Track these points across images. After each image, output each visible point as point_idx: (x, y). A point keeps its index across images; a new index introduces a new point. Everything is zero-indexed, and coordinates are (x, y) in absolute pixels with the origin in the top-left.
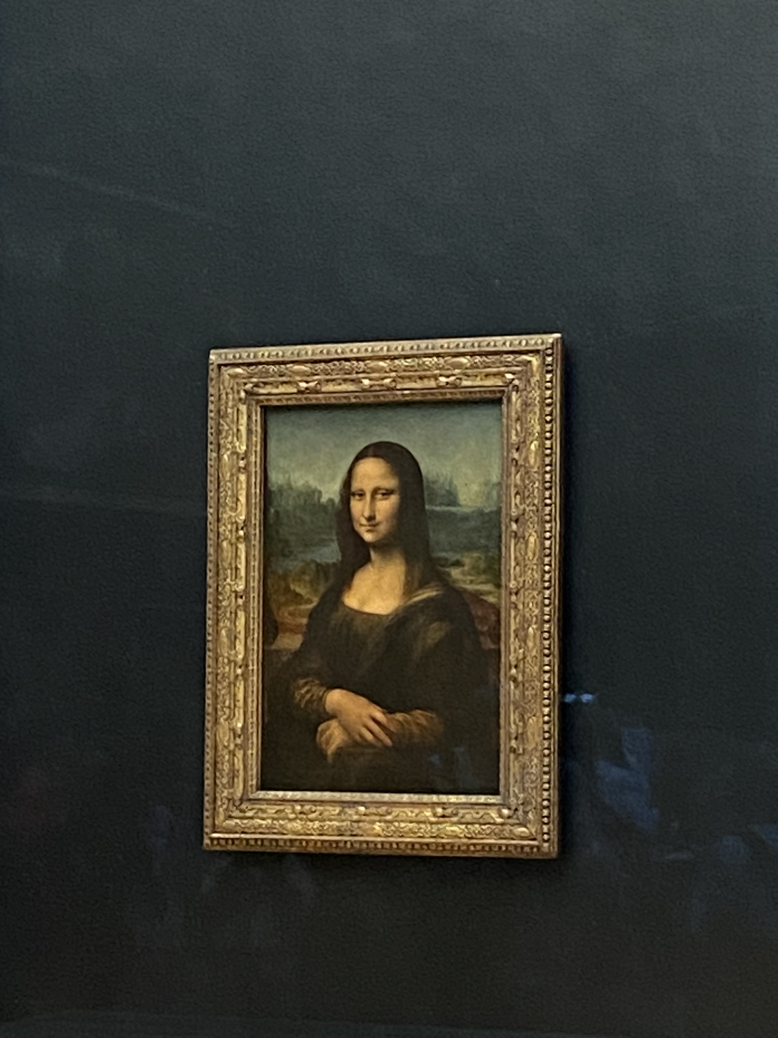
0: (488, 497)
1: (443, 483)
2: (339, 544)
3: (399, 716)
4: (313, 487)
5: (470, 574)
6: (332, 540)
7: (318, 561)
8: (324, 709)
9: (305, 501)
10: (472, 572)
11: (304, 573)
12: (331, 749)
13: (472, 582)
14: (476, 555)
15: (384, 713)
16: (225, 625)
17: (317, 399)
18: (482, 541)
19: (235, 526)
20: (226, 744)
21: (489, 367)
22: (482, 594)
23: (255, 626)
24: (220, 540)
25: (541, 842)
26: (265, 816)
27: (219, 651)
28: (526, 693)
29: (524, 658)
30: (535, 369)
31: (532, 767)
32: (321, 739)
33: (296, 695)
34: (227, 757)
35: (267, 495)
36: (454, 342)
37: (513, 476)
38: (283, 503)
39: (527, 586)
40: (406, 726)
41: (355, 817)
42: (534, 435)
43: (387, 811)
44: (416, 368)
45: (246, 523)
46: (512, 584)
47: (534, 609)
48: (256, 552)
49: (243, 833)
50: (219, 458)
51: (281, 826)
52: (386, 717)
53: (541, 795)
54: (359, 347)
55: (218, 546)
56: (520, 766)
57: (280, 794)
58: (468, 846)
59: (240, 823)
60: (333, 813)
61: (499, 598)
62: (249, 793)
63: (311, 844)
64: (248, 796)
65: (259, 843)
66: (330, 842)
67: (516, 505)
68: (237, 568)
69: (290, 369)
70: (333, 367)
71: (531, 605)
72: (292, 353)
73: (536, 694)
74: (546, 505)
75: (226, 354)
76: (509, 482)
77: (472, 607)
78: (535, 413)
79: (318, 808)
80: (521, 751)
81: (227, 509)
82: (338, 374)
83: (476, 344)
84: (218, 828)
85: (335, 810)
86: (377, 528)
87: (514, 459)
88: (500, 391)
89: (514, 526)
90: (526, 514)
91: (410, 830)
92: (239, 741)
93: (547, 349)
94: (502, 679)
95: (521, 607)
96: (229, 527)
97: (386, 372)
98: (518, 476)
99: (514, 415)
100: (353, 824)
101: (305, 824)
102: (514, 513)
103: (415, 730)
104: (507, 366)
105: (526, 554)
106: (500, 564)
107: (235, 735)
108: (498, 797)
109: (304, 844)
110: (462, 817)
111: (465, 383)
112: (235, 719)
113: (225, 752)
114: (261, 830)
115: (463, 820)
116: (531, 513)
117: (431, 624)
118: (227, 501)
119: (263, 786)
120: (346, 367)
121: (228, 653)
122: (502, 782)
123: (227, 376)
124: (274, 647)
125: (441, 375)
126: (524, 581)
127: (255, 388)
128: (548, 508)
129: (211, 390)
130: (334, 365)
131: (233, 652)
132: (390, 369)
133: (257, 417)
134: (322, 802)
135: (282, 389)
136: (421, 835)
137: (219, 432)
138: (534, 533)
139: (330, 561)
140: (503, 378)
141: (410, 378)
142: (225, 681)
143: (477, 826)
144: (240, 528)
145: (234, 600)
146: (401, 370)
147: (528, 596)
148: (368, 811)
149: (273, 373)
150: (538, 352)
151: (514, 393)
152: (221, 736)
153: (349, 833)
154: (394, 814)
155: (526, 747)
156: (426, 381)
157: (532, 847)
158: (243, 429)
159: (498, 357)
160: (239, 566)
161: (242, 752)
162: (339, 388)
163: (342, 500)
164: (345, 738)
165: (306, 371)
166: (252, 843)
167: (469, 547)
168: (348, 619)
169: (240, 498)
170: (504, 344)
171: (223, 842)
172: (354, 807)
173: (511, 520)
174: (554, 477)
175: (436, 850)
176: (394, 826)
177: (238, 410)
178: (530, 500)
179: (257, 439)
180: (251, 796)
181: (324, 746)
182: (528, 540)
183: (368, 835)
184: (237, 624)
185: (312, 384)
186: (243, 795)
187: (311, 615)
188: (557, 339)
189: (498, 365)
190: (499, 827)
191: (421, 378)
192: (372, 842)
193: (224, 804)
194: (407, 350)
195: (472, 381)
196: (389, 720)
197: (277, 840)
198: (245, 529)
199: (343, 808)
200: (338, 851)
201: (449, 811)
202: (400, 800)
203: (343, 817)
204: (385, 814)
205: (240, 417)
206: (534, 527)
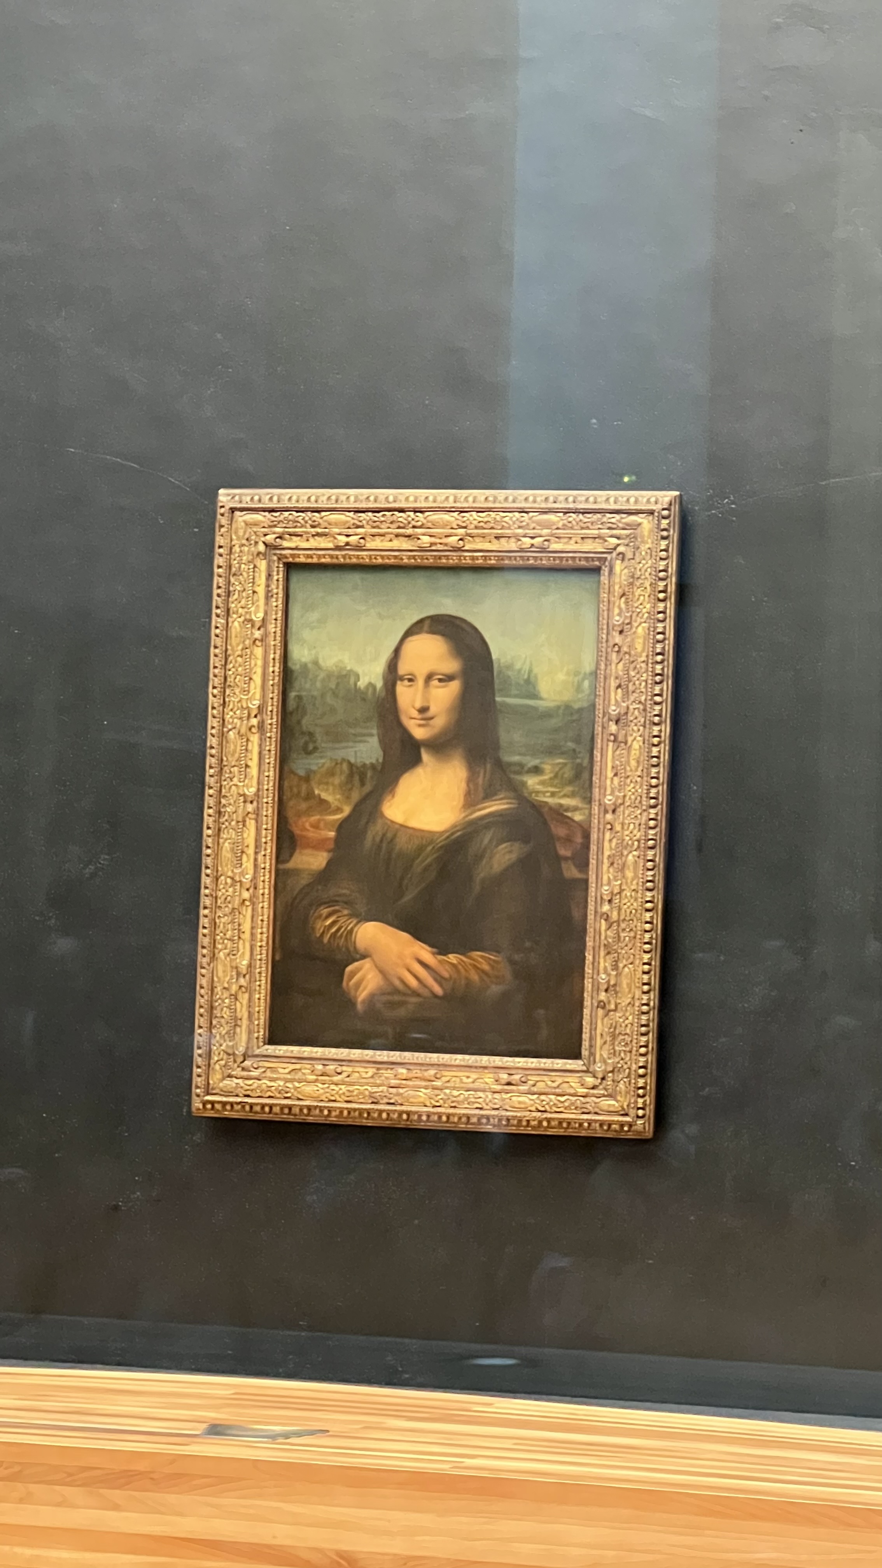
0: (579, 688)
1: (519, 671)
2: (382, 742)
3: (453, 958)
4: (348, 668)
5: (551, 786)
6: (372, 735)
7: (353, 760)
8: (355, 948)
9: (338, 684)
10: (556, 781)
11: (331, 773)
12: (362, 996)
13: (553, 794)
14: (561, 761)
15: (434, 954)
16: (229, 836)
17: (358, 557)
18: (571, 745)
19: (246, 712)
20: (226, 985)
21: (588, 528)
22: (567, 810)
23: (269, 837)
24: (225, 730)
25: (635, 1119)
26: (275, 1076)
27: (220, 869)
28: (622, 935)
29: (620, 893)
30: (646, 533)
31: (626, 1026)
32: (349, 984)
33: (318, 927)
34: (227, 1001)
35: (287, 675)
36: (541, 495)
37: (613, 666)
38: (308, 686)
39: (627, 804)
40: (462, 971)
41: (394, 1082)
42: (643, 615)
43: (436, 1073)
44: (492, 525)
45: (261, 709)
46: (609, 800)
47: (635, 832)
48: (272, 746)
49: (248, 1096)
50: (227, 626)
51: (296, 1088)
52: (436, 958)
53: (637, 1062)
54: (417, 495)
55: (222, 735)
56: (611, 1025)
57: (295, 1050)
58: (540, 1122)
59: (242, 1085)
60: (364, 1075)
61: (590, 814)
62: (255, 1048)
63: (334, 1114)
64: (254, 1051)
65: (267, 1109)
66: (361, 1111)
67: (616, 700)
68: (247, 766)
69: (325, 518)
70: (382, 519)
71: (632, 826)
72: (329, 498)
73: (635, 937)
74: (656, 703)
75: (240, 495)
76: (608, 671)
77: (552, 826)
78: (646, 588)
79: (344, 1068)
80: (613, 1007)
81: (237, 691)
82: (389, 528)
83: (571, 499)
84: (213, 1089)
85: (367, 1072)
86: (431, 722)
87: (617, 644)
88: (599, 559)
89: (613, 728)
90: (629, 714)
91: (466, 1099)
92: (242, 981)
93: (664, 509)
94: (591, 917)
95: (618, 827)
96: (238, 712)
97: (452, 528)
98: (620, 666)
99: (617, 587)
100: (391, 1090)
101: (328, 1087)
102: (613, 710)
103: (475, 977)
104: (609, 528)
105: (628, 762)
106: (591, 775)
107: (238, 974)
108: (580, 1062)
109: (326, 1112)
110: (534, 1085)
111: (555, 546)
112: (240, 953)
113: (226, 994)
114: (269, 1094)
115: (535, 1089)
116: (636, 712)
117: (497, 846)
118: (237, 680)
119: (273, 1039)
120: (400, 519)
121: (233, 871)
122: (585, 1044)
123: (243, 524)
124: (291, 865)
125: (525, 536)
126: (624, 796)
127: (278, 540)
128: (658, 708)
129: (219, 540)
130: (384, 515)
131: (237, 871)
132: (458, 525)
133: (279, 576)
134: (350, 1061)
135: (313, 543)
136: (480, 1106)
137: (229, 594)
138: (639, 738)
139: (368, 762)
140: (606, 543)
141: (483, 537)
142: (227, 906)
143: (553, 1097)
144: (253, 715)
145: (242, 804)
146: (473, 526)
147: (629, 816)
148: (411, 1075)
149: (302, 522)
150: (652, 513)
151: (618, 562)
152: (220, 974)
153: (387, 1101)
154: (444, 1079)
155: (619, 1001)
156: (503, 540)
157: (622, 1125)
158: (261, 590)
159: (599, 516)
160: (249, 763)
161: (246, 996)
162: (388, 545)
163: (386, 684)
164: (382, 983)
165: (347, 522)
166: (258, 1108)
167: (552, 751)
168: (389, 835)
169: (254, 677)
170: (608, 500)
171: (218, 1106)
172: (392, 1069)
173: (610, 720)
174: (666, 669)
175: (499, 1125)
176: (445, 1094)
177: (255, 567)
178: (635, 695)
179: (278, 603)
180: (257, 1052)
181: (352, 993)
182: (630, 746)
183: (412, 1104)
184: (245, 835)
185: (353, 539)
186: (247, 1048)
187: (342, 827)
188: (675, 497)
189: (600, 526)
190: (581, 1098)
191: (497, 538)
192: (416, 1112)
193: (222, 1060)
194: (480, 502)
195: (565, 543)
196: (440, 962)
197: (290, 1108)
198: (258, 716)
199: (378, 1069)
200: (370, 1123)
201: (517, 1077)
202: (453, 1063)
203: (378, 1082)
204: (433, 1079)
205: (257, 575)
206: (639, 730)
